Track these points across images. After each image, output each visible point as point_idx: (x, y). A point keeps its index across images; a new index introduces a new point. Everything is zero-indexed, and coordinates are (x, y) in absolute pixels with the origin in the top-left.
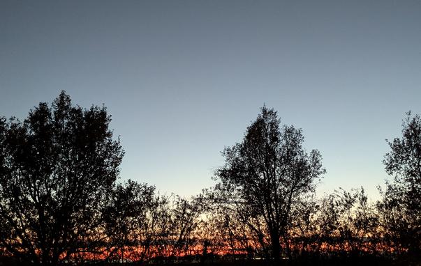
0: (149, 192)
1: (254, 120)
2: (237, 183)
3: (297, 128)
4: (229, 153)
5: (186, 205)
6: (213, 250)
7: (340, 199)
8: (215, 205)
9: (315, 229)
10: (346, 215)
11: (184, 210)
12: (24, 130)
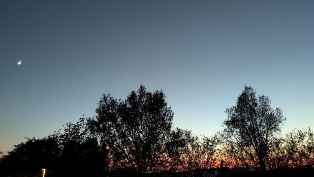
0: (188, 134)
1: (241, 93)
2: (235, 128)
3: (266, 96)
4: (229, 111)
5: (209, 141)
6: (226, 165)
7: (296, 135)
8: (224, 140)
9: (284, 152)
10: (301, 144)
11: (208, 144)
12: (125, 105)
